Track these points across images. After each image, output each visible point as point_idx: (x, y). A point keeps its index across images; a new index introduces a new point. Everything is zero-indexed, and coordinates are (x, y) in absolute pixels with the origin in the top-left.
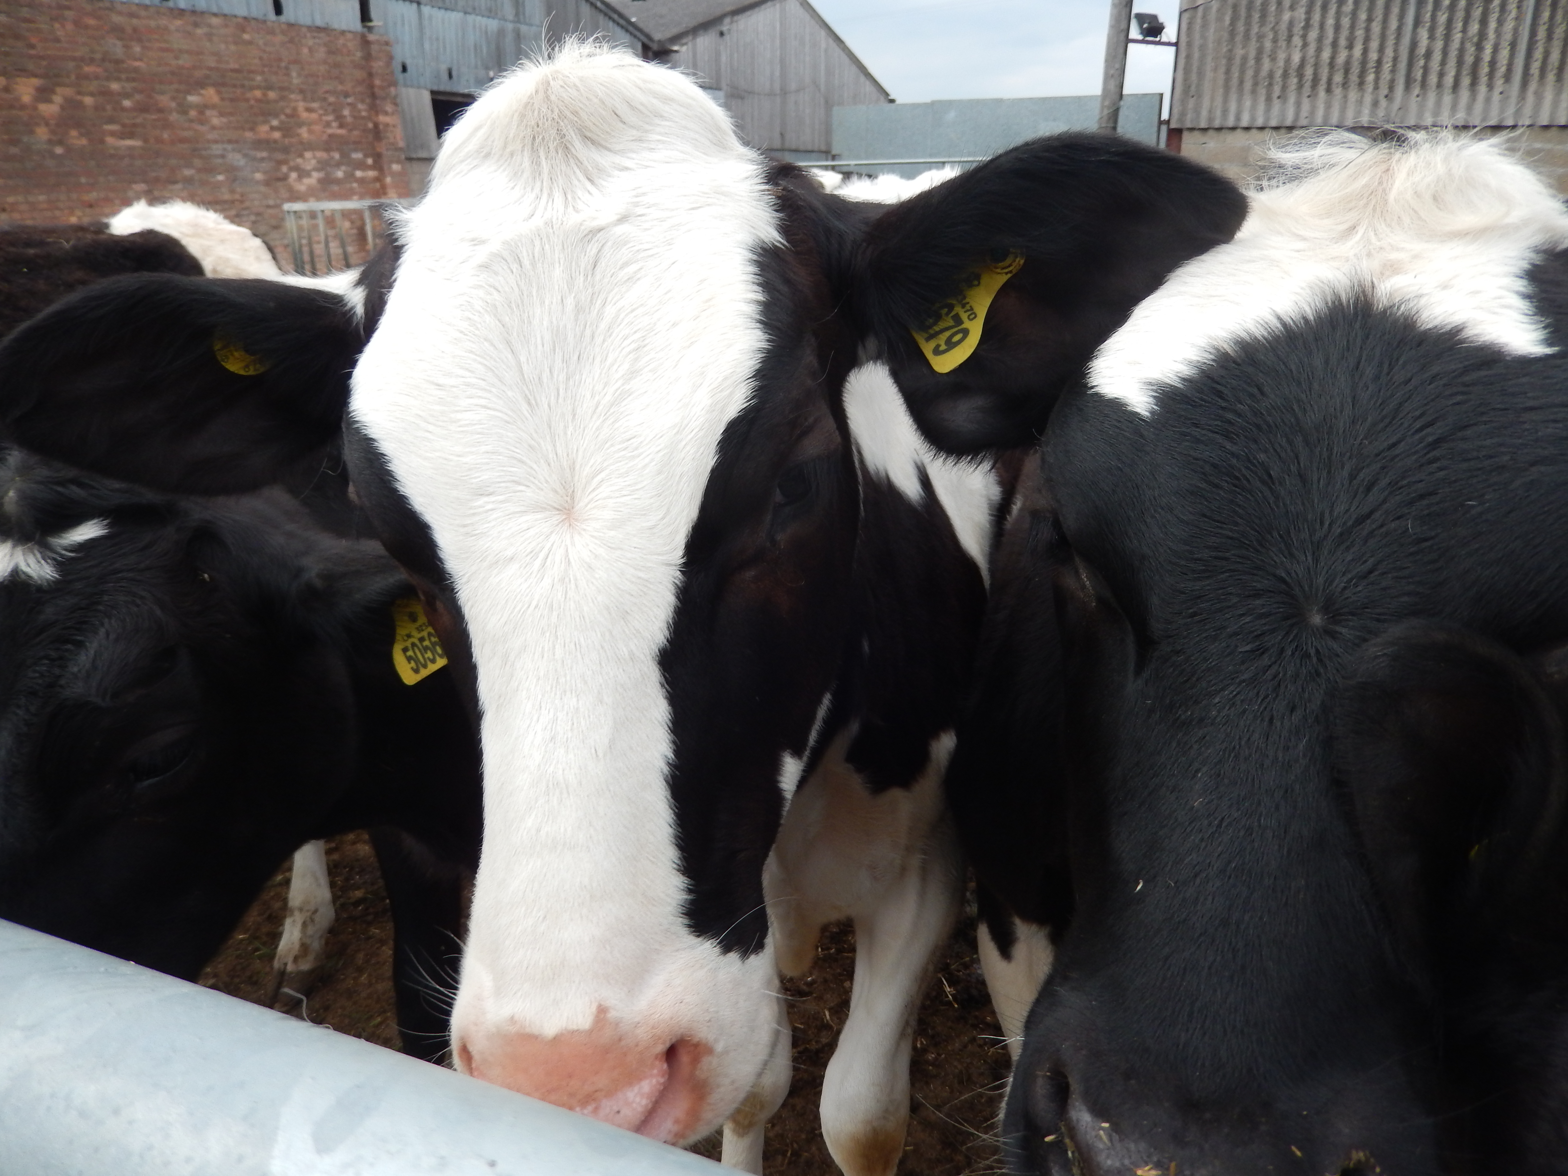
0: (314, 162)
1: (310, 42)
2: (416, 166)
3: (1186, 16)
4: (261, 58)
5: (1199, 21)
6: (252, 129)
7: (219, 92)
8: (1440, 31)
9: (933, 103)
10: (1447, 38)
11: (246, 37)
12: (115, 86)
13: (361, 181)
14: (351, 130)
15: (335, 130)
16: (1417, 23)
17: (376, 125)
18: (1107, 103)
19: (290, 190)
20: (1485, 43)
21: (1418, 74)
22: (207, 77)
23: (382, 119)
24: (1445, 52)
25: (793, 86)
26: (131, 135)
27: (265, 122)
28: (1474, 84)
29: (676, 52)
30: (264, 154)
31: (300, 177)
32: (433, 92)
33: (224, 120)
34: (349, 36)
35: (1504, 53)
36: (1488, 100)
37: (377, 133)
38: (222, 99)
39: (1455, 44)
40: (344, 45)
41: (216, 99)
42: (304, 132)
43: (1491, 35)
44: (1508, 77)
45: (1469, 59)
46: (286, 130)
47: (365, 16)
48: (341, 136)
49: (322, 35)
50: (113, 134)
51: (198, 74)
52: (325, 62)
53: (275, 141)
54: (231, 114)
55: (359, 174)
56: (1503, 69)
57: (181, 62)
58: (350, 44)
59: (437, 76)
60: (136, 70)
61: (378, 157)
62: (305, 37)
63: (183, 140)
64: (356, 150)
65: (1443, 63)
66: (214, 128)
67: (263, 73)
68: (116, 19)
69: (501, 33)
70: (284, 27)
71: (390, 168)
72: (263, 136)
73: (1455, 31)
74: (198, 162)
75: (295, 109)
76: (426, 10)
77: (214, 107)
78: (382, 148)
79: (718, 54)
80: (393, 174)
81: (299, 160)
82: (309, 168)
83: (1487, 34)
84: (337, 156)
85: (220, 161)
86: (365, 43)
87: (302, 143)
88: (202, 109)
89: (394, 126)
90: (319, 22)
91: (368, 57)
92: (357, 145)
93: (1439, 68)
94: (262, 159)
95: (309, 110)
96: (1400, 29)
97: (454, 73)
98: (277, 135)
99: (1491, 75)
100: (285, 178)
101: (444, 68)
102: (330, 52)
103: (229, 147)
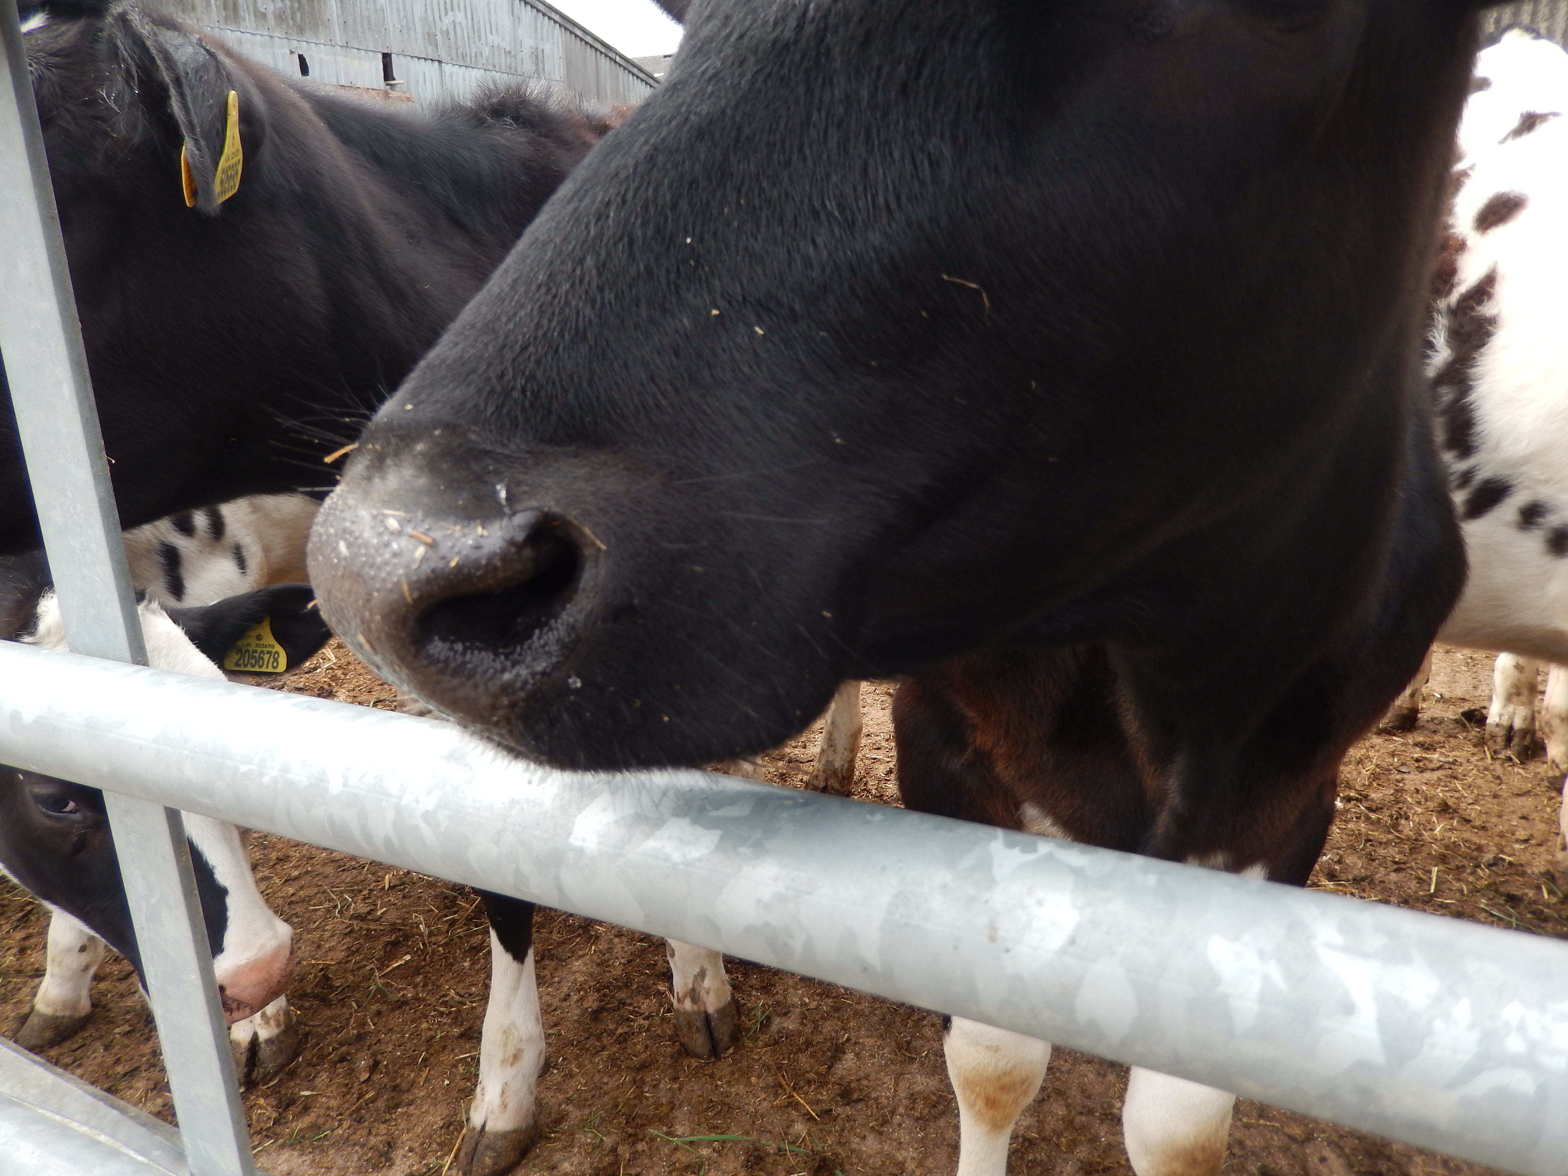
34: (373, 93)
47: (388, 75)
76: (447, 68)
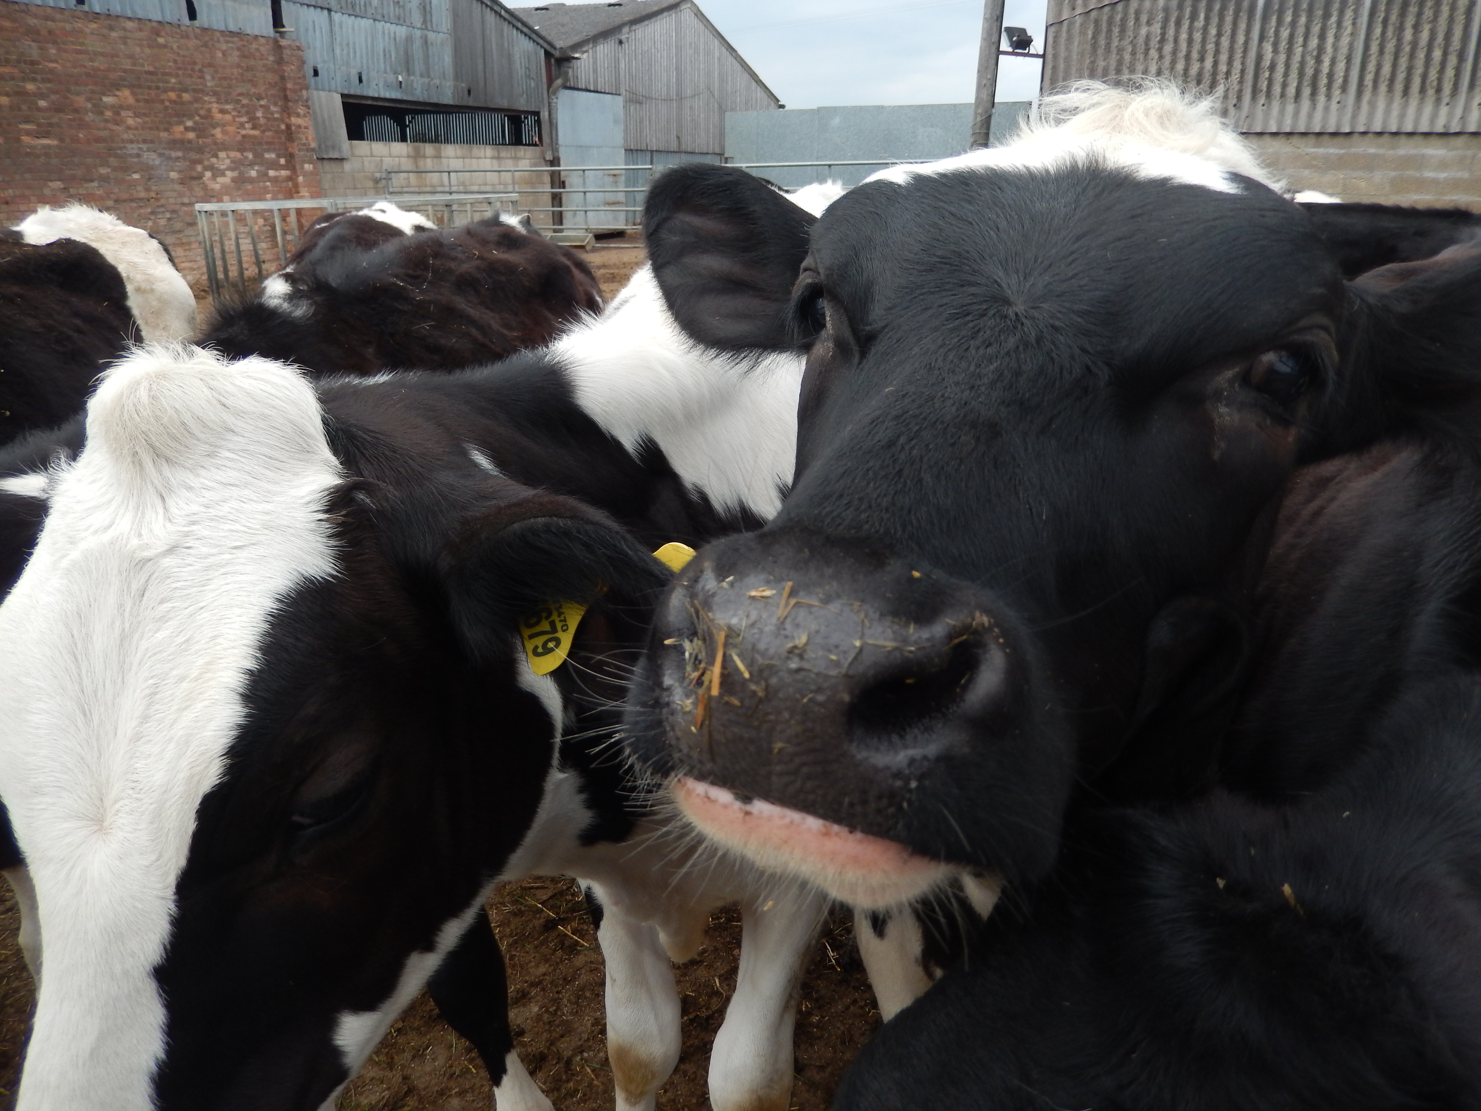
0: (228, 161)
1: (224, 47)
2: (327, 165)
3: (1052, 30)
4: (175, 61)
5: (1064, 34)
6: (167, 130)
7: (133, 94)
8: (1283, 45)
9: (819, 110)
10: (1290, 51)
11: (161, 40)
12: (30, 87)
13: (275, 180)
14: (263, 132)
15: (248, 131)
16: (1262, 38)
17: (288, 127)
18: (980, 111)
19: (205, 188)
20: (1323, 57)
21: (1264, 85)
22: (123, 79)
23: (294, 120)
24: (1287, 65)
25: (689, 92)
26: (46, 135)
27: (181, 123)
28: (1314, 94)
29: (577, 58)
30: (180, 154)
31: (214, 177)
32: (343, 96)
33: (139, 120)
34: (262, 40)
35: (1341, 66)
36: (1327, 109)
37: (290, 134)
38: (138, 101)
39: (1297, 58)
40: (257, 50)
41: (131, 100)
42: (218, 132)
43: (1329, 49)
44: (1344, 88)
45: (1309, 71)
46: (200, 131)
47: (277, 21)
48: (254, 137)
49: (236, 39)
50: (28, 133)
51: (113, 76)
52: (238, 66)
53: (190, 142)
54: (145, 115)
55: (272, 173)
56: (1340, 80)
57: (96, 64)
58: (262, 48)
59: (348, 80)
60: (52, 71)
61: (290, 157)
62: (219, 41)
63: (98, 140)
64: (268, 151)
65: (1286, 75)
66: (129, 128)
67: (177, 76)
68: (32, 21)
69: (409, 39)
70: (198, 31)
71: (303, 168)
72: (178, 136)
73: (1296, 46)
74: (112, 161)
75: (209, 110)
76: (337, 17)
77: (129, 108)
78: (294, 149)
79: (617, 61)
80: (305, 174)
81: (214, 160)
82: (222, 167)
83: (1325, 48)
84: (250, 156)
85: (136, 160)
86: (278, 48)
87: (215, 143)
88: (117, 110)
89: (306, 128)
90: (232, 27)
91: (280, 61)
92: (270, 146)
93: (1282, 80)
94: (178, 158)
95: (222, 111)
96: (1246, 43)
97: (364, 78)
98: (191, 135)
99: (1329, 86)
100: (200, 177)
101: (354, 73)
102: (243, 56)
103: (144, 147)
